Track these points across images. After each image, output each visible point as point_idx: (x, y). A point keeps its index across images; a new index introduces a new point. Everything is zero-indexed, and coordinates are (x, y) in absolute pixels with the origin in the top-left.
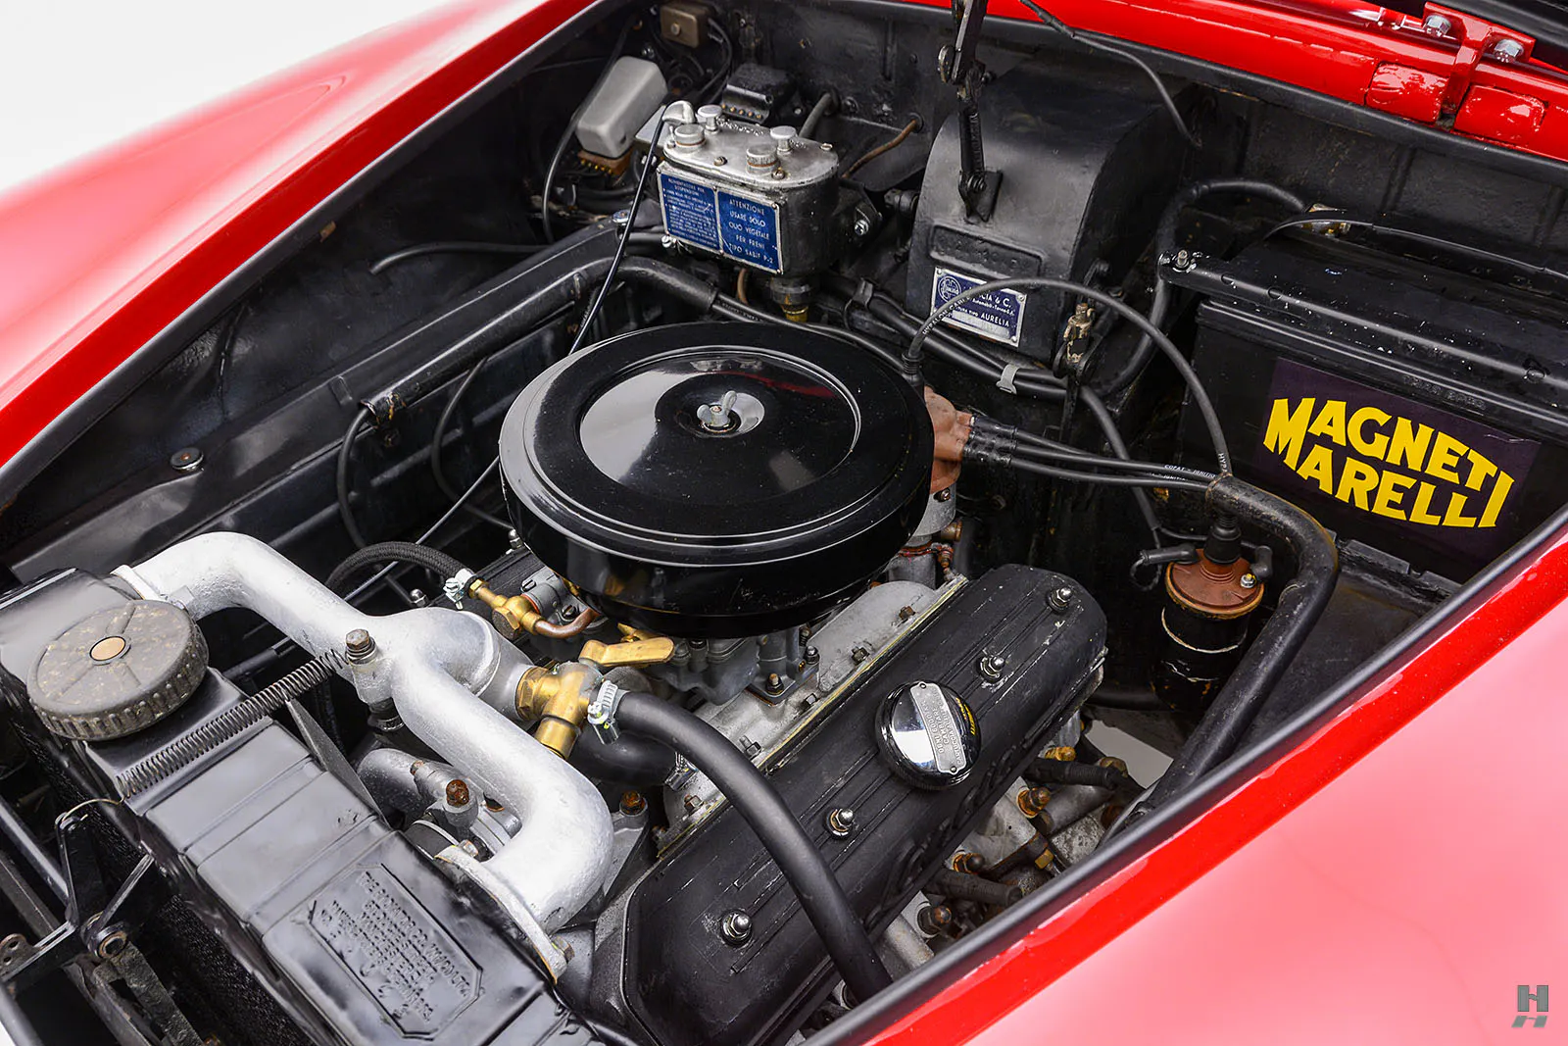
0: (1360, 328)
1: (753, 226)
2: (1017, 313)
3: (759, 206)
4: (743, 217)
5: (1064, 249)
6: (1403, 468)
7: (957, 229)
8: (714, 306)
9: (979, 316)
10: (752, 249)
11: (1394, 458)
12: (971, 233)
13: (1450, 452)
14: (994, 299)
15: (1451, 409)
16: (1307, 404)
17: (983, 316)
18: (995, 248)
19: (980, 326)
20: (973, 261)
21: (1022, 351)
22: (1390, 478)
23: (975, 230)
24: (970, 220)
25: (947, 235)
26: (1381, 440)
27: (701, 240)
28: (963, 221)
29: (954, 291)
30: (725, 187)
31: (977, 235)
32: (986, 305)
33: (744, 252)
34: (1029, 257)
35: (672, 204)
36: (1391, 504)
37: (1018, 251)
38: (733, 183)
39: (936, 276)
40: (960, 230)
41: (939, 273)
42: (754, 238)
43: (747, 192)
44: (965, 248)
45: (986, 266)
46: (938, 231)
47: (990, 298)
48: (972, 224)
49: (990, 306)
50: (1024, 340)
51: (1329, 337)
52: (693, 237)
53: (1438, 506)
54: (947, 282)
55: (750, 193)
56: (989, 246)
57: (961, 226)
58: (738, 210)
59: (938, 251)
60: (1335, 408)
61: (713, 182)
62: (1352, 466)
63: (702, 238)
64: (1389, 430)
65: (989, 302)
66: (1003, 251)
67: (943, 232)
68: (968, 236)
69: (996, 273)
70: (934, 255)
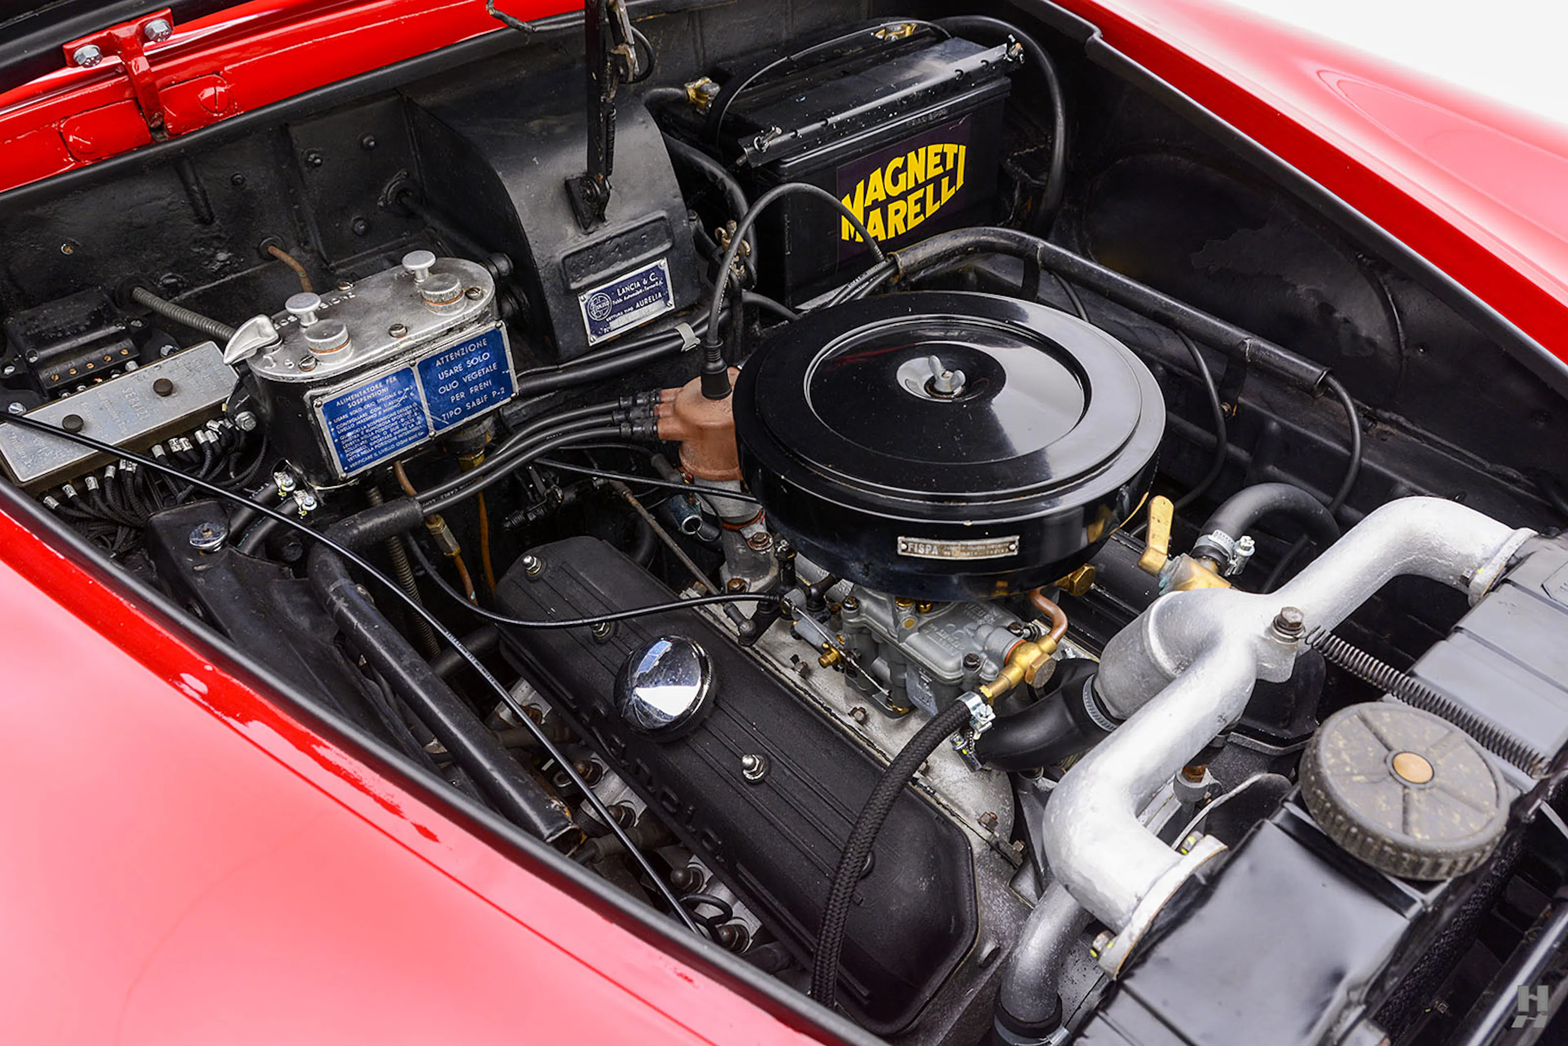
0: (876, 109)
1: (474, 368)
2: (664, 281)
3: (479, 338)
4: (458, 368)
5: (675, 197)
6: (918, 186)
7: (585, 246)
8: (425, 511)
9: (635, 309)
10: (475, 397)
11: (911, 185)
12: (598, 241)
13: (936, 154)
14: (641, 283)
15: (934, 125)
16: (860, 186)
17: (638, 306)
18: (624, 238)
19: (638, 317)
20: (609, 265)
21: (679, 308)
22: (912, 198)
23: (601, 234)
24: (590, 230)
25: (576, 259)
26: (902, 177)
27: (398, 444)
28: (584, 236)
29: (604, 304)
30: (426, 352)
31: (605, 237)
32: (638, 293)
33: (464, 409)
34: (653, 225)
35: (345, 433)
36: (917, 215)
37: (643, 226)
38: (433, 340)
39: (582, 304)
40: (587, 244)
41: (584, 299)
42: (476, 382)
43: (456, 336)
44: (598, 258)
45: (623, 260)
46: (567, 260)
47: (639, 285)
48: (592, 232)
49: (641, 291)
50: (677, 298)
51: (863, 129)
52: (386, 449)
53: (937, 196)
54: (595, 302)
55: (460, 334)
56: (617, 239)
57: (586, 241)
58: (449, 365)
59: (574, 280)
60: (876, 175)
61: (407, 357)
62: (892, 207)
63: (399, 440)
64: (905, 168)
65: (638, 289)
66: (631, 235)
67: (571, 259)
68: (597, 244)
69: (634, 259)
70: (574, 286)
